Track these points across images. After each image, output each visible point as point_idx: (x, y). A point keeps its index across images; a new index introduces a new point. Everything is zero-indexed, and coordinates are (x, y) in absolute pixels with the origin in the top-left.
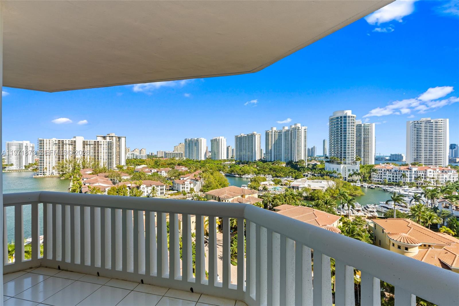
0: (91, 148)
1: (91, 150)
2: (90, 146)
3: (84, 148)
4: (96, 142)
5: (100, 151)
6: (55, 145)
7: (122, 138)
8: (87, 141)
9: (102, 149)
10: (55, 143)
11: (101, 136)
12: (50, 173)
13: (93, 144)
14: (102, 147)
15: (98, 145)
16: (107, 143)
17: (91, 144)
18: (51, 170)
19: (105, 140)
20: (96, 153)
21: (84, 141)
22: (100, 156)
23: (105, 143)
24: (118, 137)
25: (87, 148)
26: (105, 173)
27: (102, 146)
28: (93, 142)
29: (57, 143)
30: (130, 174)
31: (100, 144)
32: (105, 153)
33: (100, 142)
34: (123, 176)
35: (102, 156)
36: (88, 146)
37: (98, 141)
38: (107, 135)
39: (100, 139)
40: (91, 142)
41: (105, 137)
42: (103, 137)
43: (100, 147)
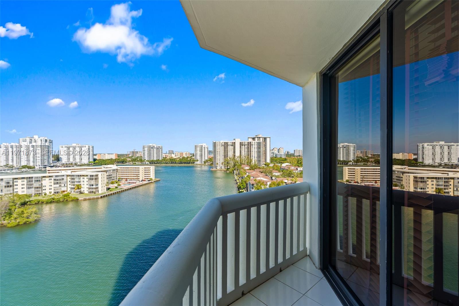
0: (246, 148)
1: (246, 149)
2: (245, 146)
3: (241, 148)
4: (249, 143)
5: (252, 151)
6: (222, 146)
7: (267, 138)
8: (243, 142)
9: (253, 148)
10: (222, 144)
11: (251, 138)
12: (220, 167)
13: (247, 144)
14: (253, 147)
15: (250, 145)
16: (257, 143)
17: (245, 144)
18: (220, 165)
19: (254, 140)
20: (249, 152)
21: (240, 142)
22: (252, 154)
23: (255, 143)
24: (264, 138)
25: (243, 147)
26: (259, 169)
27: (254, 145)
28: (247, 143)
29: (224, 144)
30: (279, 171)
31: (252, 144)
32: (255, 152)
33: (252, 143)
34: (274, 173)
35: (254, 155)
36: (244, 146)
37: (251, 142)
38: (256, 136)
39: (250, 140)
40: (245, 143)
41: (254, 138)
42: (252, 138)
43: (252, 147)
